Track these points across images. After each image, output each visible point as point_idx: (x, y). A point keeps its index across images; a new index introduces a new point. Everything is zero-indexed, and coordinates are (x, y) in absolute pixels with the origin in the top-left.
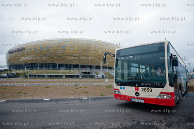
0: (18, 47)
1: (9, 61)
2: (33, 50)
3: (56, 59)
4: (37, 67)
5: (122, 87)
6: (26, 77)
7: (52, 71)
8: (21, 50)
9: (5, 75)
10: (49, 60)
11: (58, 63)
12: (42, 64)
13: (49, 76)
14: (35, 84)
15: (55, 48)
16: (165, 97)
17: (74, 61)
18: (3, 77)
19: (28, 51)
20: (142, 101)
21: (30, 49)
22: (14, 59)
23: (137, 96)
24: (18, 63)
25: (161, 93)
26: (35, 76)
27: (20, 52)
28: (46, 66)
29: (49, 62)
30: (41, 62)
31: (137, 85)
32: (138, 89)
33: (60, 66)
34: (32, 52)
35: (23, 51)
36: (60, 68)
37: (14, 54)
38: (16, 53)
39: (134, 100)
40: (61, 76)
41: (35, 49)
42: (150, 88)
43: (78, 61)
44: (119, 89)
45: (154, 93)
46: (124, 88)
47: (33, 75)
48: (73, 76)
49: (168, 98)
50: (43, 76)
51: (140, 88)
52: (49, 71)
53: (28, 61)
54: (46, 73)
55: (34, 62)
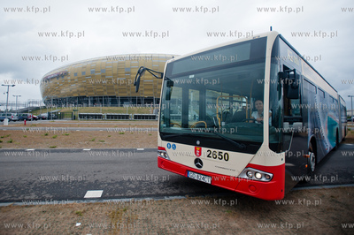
0: (58, 71)
1: (45, 93)
2: (80, 75)
3: (116, 90)
4: (87, 102)
5: (172, 143)
6: (75, 118)
7: (110, 108)
8: (62, 75)
9: (46, 115)
10: (105, 90)
11: (120, 95)
12: (94, 97)
13: (108, 117)
14: (101, 129)
15: (115, 71)
16: (259, 176)
17: (145, 93)
18: (43, 119)
19: (72, 76)
20: (208, 180)
21: (76, 74)
22: (53, 89)
23: (198, 166)
24: (59, 97)
25: (249, 165)
26: (88, 116)
27: (60, 79)
28: (101, 101)
29: (106, 94)
30: (93, 94)
31: (198, 142)
32: (200, 151)
33: (124, 100)
34: (78, 78)
35: (65, 78)
36: (122, 103)
37: (51, 82)
38: (55, 80)
39: (192, 175)
40: (127, 117)
41: (83, 73)
42: (224, 152)
43: (152, 93)
44: (166, 148)
45: (233, 165)
46: (174, 147)
47: (85, 115)
48: (146, 117)
49: (264, 179)
50: (100, 117)
51: (204, 150)
52: (106, 108)
53: (74, 93)
54: (103, 111)
55: (82, 95)
